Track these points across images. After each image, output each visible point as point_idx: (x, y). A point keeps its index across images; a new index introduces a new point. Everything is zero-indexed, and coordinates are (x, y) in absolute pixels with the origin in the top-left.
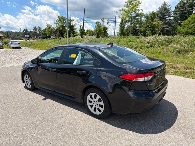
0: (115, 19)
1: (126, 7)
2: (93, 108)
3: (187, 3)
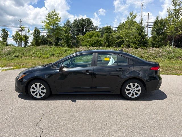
1: (48, 20)
2: (131, 94)
3: (80, 23)
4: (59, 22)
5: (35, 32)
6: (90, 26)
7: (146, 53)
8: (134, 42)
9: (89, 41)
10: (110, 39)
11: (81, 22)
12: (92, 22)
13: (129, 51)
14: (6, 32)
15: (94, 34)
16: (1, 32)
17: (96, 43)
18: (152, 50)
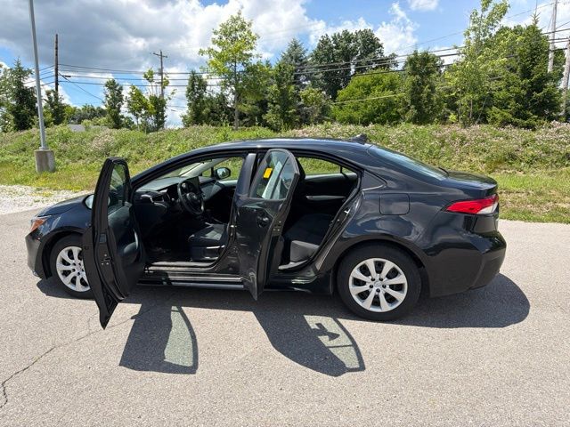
0: (160, 77)
1: (219, 44)
2: (371, 298)
3: (337, 47)
4: (252, 48)
5: (193, 86)
6: (371, 55)
7: (534, 140)
8: (503, 105)
9: (362, 106)
10: (425, 95)
11: (343, 44)
12: (380, 42)
13: (468, 138)
14: (118, 88)
15: (378, 82)
16: (106, 88)
17: (384, 110)
18: (558, 131)
